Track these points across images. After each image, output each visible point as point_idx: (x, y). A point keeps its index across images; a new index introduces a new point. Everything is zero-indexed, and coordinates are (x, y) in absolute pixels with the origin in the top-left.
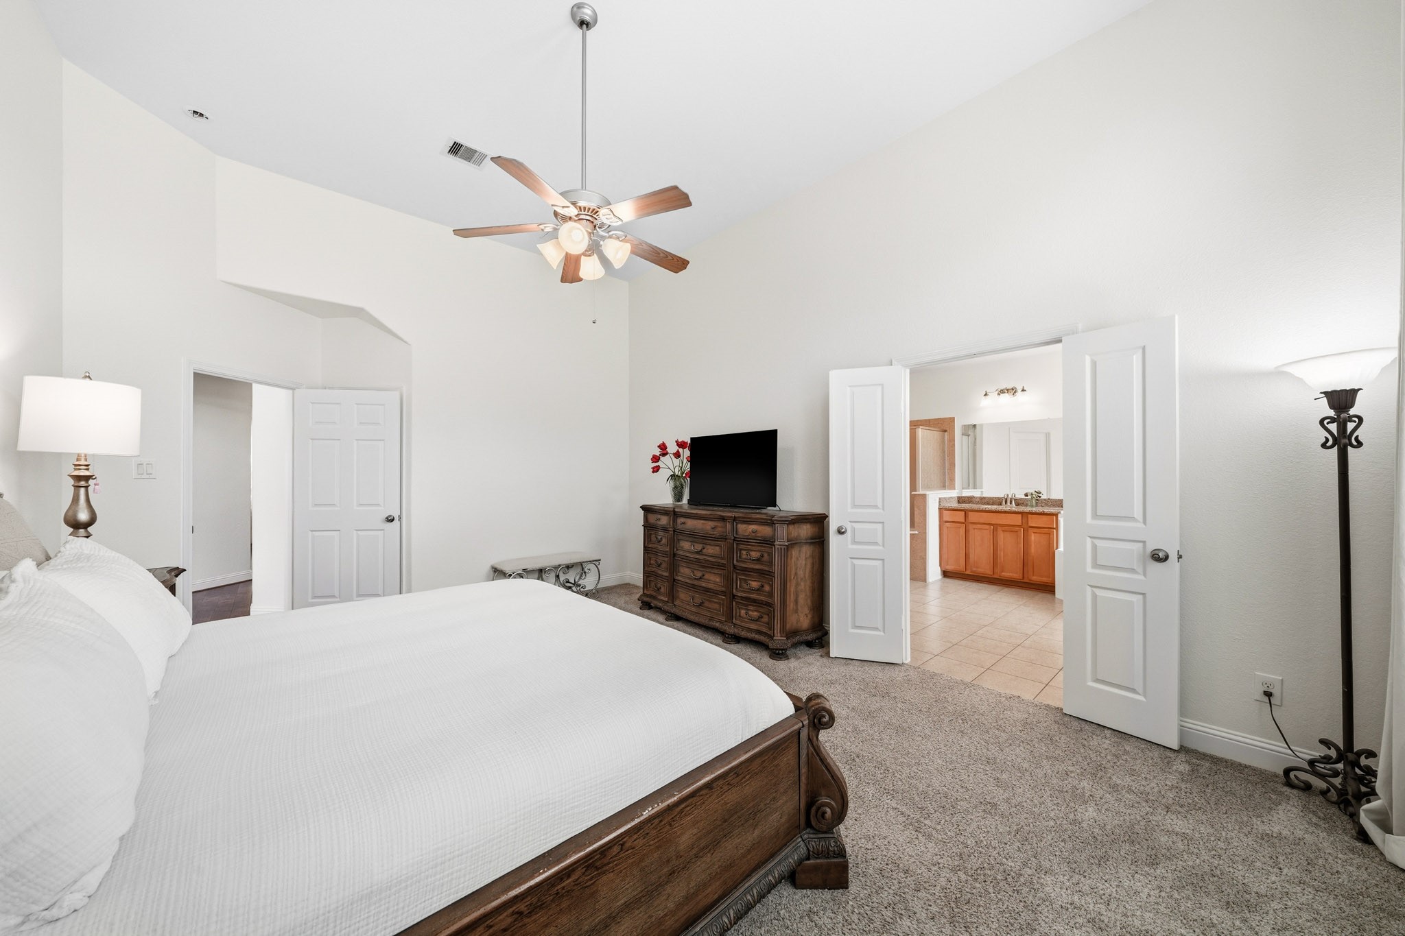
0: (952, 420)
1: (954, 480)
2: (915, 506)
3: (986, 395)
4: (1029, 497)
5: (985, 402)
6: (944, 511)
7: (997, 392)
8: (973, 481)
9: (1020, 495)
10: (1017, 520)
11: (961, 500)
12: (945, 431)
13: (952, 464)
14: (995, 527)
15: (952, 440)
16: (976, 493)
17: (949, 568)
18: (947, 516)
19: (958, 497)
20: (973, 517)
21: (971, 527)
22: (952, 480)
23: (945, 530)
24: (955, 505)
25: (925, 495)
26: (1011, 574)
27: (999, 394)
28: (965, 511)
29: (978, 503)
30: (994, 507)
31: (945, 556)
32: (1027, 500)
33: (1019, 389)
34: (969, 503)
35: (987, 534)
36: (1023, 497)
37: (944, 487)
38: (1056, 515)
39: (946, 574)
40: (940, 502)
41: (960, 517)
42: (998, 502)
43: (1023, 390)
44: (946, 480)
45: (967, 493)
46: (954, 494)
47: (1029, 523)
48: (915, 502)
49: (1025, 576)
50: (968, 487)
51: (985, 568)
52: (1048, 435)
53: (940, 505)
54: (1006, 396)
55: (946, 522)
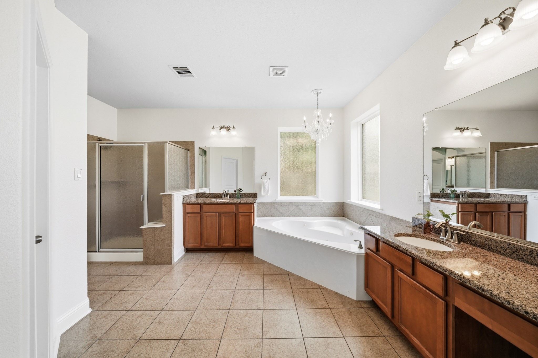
0: (193, 143)
1: (194, 182)
2: (163, 204)
3: (213, 128)
4: (237, 192)
5: (213, 133)
6: (187, 206)
7: (219, 128)
8: (205, 184)
9: (232, 191)
10: (232, 208)
11: (198, 196)
12: (188, 150)
13: (193, 172)
14: (219, 214)
15: (193, 156)
16: (207, 190)
17: (190, 246)
18: (189, 209)
19: (197, 194)
20: (205, 208)
21: (205, 215)
22: (193, 183)
23: (187, 220)
24: (194, 200)
25: (171, 195)
26: (228, 244)
27: (220, 129)
28: (201, 205)
29: (208, 197)
30: (218, 200)
31: (187, 238)
32: (236, 194)
33: (231, 126)
34: (203, 197)
35: (214, 219)
36: (234, 192)
37: (187, 187)
38: (253, 204)
39: (188, 250)
40: (183, 199)
41: (197, 208)
42: (219, 196)
43: (234, 128)
44: (189, 184)
45: (201, 190)
46: (194, 192)
47: (239, 209)
48: (163, 201)
49: (237, 244)
50: (202, 187)
51: (213, 243)
52: (237, 161)
53: (183, 201)
54: (224, 131)
55: (188, 213)
